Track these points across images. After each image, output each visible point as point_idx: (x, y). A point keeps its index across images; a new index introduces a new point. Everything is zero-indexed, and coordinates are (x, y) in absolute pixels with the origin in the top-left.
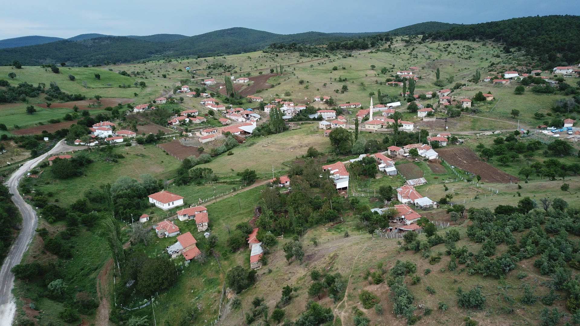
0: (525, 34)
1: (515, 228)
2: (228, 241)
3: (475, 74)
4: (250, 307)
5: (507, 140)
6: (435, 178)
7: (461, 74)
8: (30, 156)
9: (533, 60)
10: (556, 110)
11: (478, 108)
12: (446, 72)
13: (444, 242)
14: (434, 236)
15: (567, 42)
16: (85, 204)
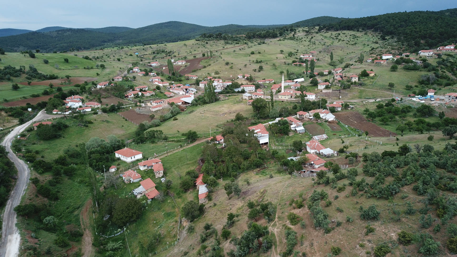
0: (396, 26)
1: (397, 165)
2: (180, 184)
3: (360, 56)
4: (203, 231)
5: (386, 106)
6: (334, 134)
7: (349, 56)
8: (18, 123)
9: (403, 45)
10: (421, 83)
11: (364, 82)
12: (338, 55)
13: (346, 178)
14: (339, 173)
15: (428, 32)
16: (65, 159)
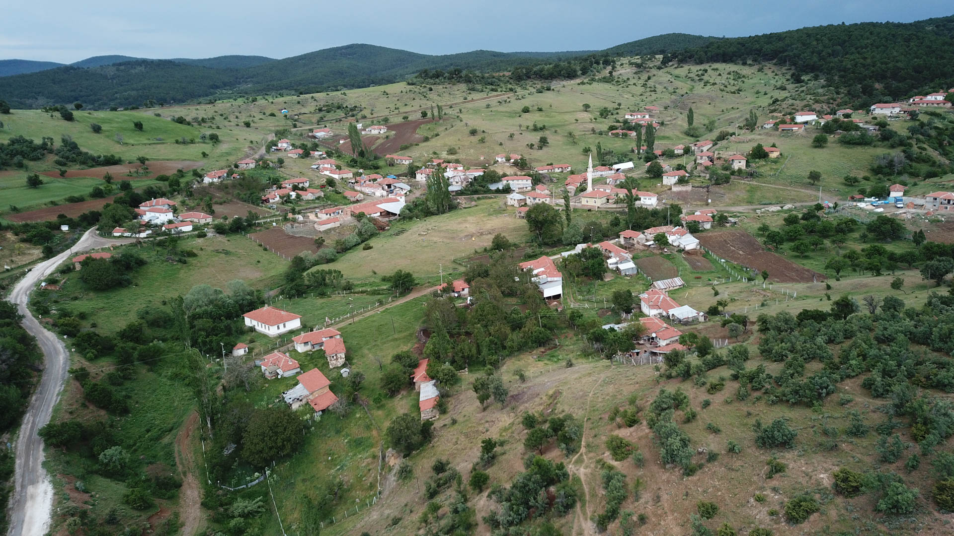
0: (824, 53)
1: (830, 339)
2: (381, 379)
3: (748, 116)
4: (429, 475)
5: (804, 218)
6: (697, 278)
7: (727, 116)
8: (42, 255)
9: (838, 93)
10: (877, 171)
11: (757, 170)
12: (703, 113)
13: (725, 364)
14: (711, 355)
15: (890, 65)
16: (141, 329)
